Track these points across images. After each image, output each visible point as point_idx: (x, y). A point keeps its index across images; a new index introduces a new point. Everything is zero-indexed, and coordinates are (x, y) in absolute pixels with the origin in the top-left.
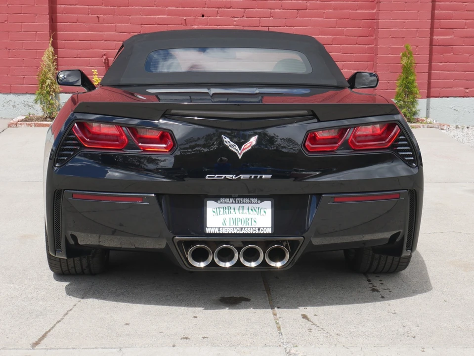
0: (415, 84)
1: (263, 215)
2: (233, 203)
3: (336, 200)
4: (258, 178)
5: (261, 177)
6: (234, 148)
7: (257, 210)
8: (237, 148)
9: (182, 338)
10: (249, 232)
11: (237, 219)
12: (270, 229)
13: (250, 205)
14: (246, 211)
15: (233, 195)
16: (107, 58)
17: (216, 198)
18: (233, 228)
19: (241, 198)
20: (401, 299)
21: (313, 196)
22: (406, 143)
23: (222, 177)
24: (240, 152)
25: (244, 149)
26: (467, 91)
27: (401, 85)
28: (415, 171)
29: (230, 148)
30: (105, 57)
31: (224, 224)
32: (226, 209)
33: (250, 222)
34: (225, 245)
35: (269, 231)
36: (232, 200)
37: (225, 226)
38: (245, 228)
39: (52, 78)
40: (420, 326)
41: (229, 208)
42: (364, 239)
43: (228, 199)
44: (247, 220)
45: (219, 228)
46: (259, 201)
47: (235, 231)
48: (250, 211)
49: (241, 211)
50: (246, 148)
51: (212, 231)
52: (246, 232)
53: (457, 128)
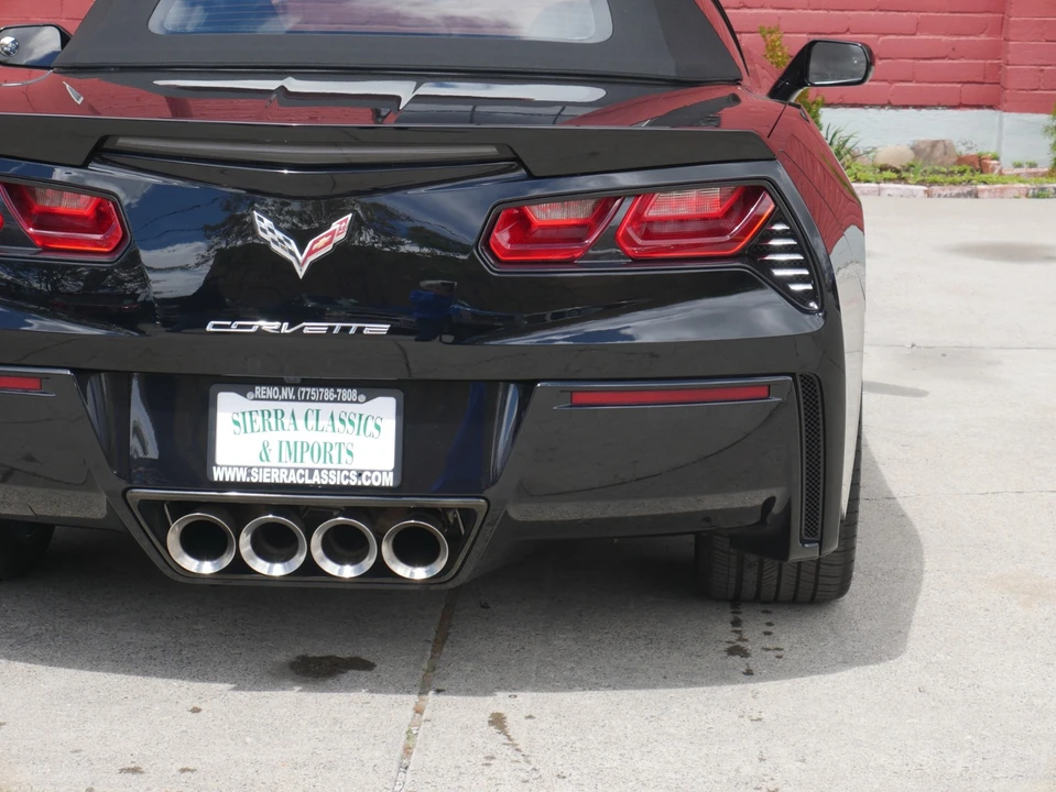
1: (372, 435)
2: (288, 400)
3: (580, 398)
4: (352, 332)
5: (360, 330)
6: (286, 248)
7: (356, 422)
8: (293, 247)
9: (121, 771)
10: (332, 483)
11: (299, 445)
12: (391, 474)
13: (337, 408)
14: (324, 422)
15: (288, 378)
17: (243, 384)
18: (289, 469)
19: (311, 386)
20: (798, 680)
21: (512, 386)
22: (792, 242)
23: (250, 327)
24: (301, 260)
25: (311, 252)
28: (814, 323)
29: (273, 246)
31: (264, 457)
32: (270, 415)
33: (335, 453)
34: (270, 516)
35: (388, 480)
36: (287, 392)
37: (265, 464)
38: (320, 470)
40: (808, 759)
41: (279, 413)
42: (701, 507)
43: (276, 388)
44: (328, 449)
45: (251, 468)
46: (362, 398)
47: (293, 479)
48: (337, 422)
49: (312, 422)
50: (317, 250)
51: (230, 476)
52: (325, 483)
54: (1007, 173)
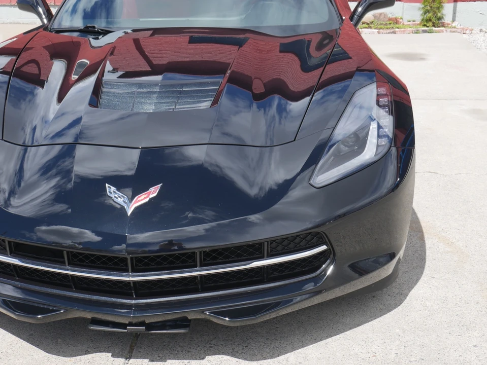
53: (481, 30)
54: (405, 24)
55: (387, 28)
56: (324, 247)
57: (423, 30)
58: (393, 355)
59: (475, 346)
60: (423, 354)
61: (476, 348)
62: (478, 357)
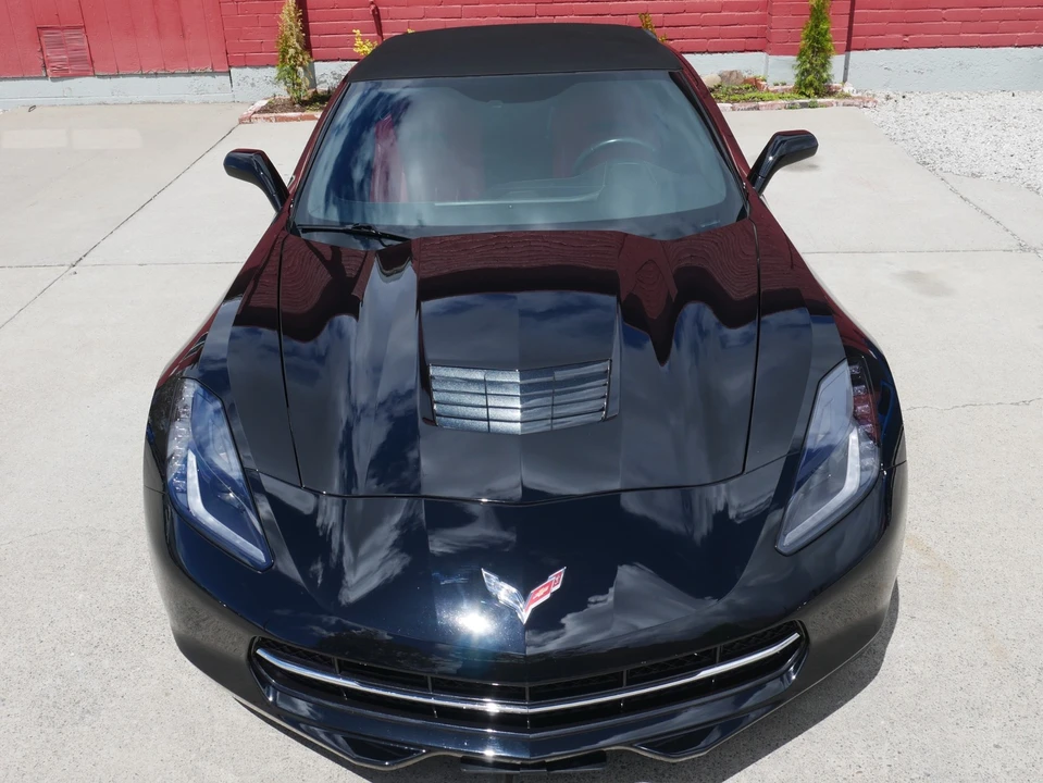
0: (829, 36)
16: (376, 8)
26: (907, 39)
27: (808, 37)
30: (373, 7)
39: (297, 45)
53: (888, 98)
54: (771, 89)
55: (746, 100)
56: (796, 636)
57: (801, 104)
58: (886, 769)
59: (997, 746)
60: (927, 766)
61: (999, 750)
62: (1004, 766)
